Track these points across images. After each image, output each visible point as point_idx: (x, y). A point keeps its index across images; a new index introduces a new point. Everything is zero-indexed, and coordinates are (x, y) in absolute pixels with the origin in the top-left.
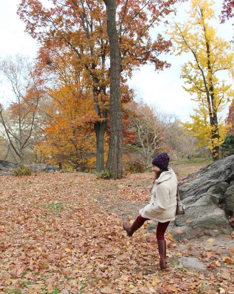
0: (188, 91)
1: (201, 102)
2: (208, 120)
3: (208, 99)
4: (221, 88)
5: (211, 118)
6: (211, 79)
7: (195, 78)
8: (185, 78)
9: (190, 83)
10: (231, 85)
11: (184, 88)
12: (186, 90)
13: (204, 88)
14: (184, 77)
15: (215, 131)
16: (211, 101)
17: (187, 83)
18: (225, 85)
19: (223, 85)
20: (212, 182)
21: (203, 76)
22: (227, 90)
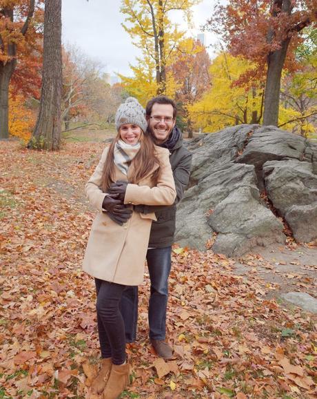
0: (129, 31)
1: (145, 49)
2: (154, 74)
3: (157, 46)
4: (172, 34)
5: (158, 72)
6: (161, 20)
7: (140, 15)
8: (126, 14)
9: (133, 21)
10: (185, 32)
11: (124, 26)
12: (126, 30)
13: (153, 30)
14: (125, 11)
15: (162, 91)
16: (159, 50)
17: (128, 21)
18: (178, 31)
19: (176, 30)
20: (247, 168)
21: (153, 14)
22: (180, 37)
